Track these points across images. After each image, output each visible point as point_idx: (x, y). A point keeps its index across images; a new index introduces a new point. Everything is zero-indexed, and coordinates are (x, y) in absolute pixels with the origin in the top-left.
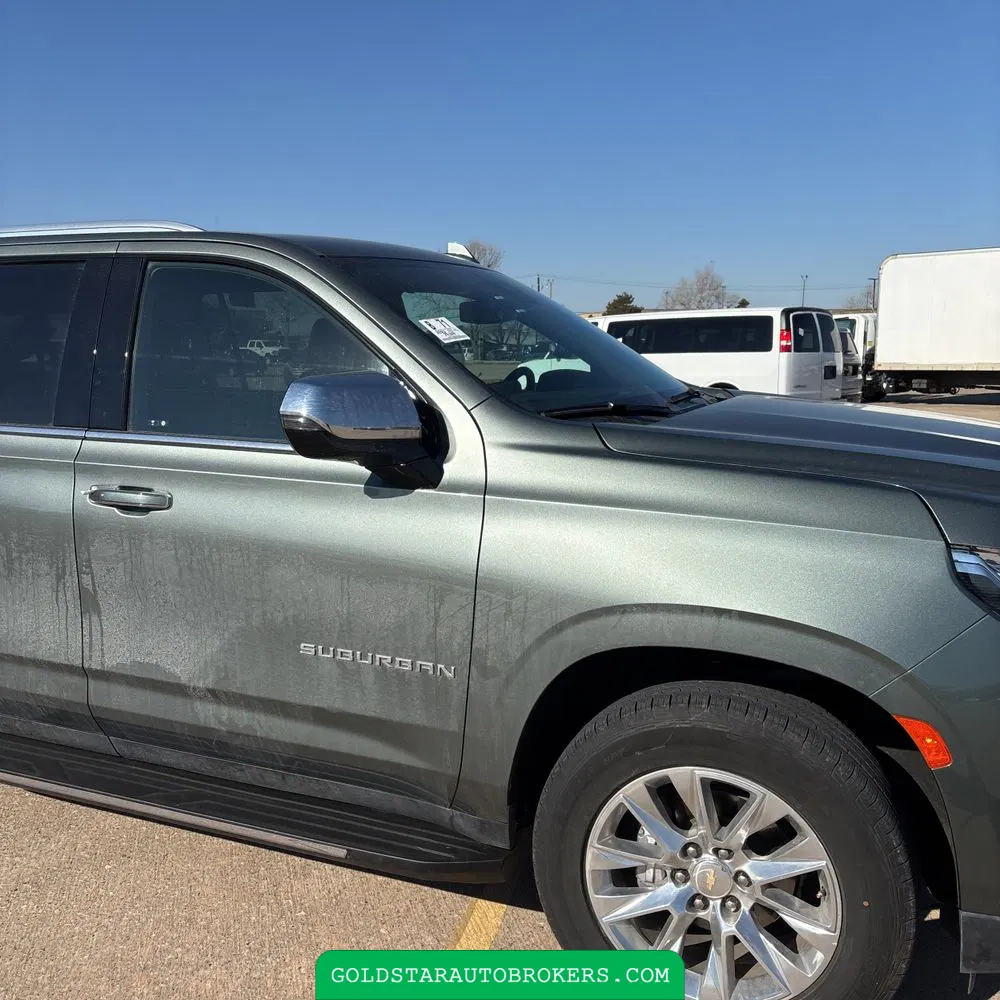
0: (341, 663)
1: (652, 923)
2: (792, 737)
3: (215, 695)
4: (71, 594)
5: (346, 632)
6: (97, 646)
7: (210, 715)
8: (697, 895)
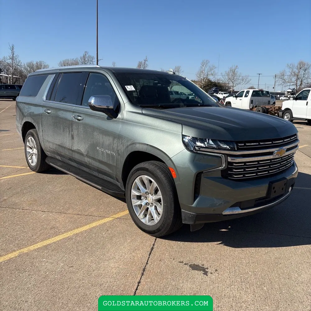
0: (102, 151)
1: (140, 206)
2: (158, 171)
3: (87, 156)
4: (71, 135)
5: (102, 146)
6: (73, 145)
7: (87, 160)
8: (148, 203)
